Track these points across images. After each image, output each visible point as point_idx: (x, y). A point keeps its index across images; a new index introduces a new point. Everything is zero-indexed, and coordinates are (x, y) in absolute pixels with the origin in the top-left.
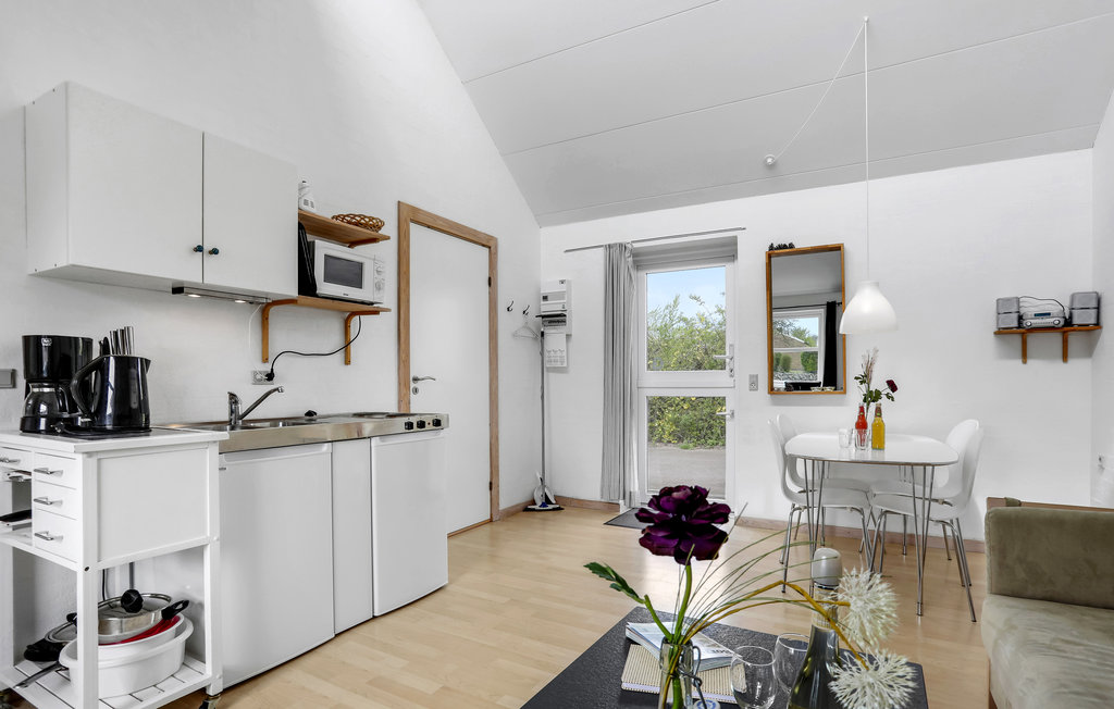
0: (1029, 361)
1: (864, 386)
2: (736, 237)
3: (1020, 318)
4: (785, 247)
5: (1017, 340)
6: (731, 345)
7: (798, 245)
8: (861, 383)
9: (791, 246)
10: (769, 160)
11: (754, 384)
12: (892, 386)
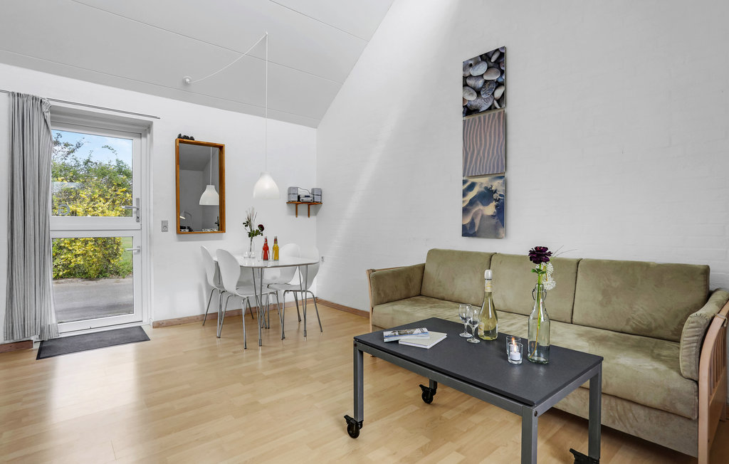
0: (299, 217)
1: (248, 228)
2: (152, 122)
3: (299, 197)
4: (187, 138)
5: (294, 206)
6: (138, 199)
7: (197, 139)
8: (246, 226)
9: (192, 138)
10: (188, 80)
11: (165, 227)
12: (261, 227)
